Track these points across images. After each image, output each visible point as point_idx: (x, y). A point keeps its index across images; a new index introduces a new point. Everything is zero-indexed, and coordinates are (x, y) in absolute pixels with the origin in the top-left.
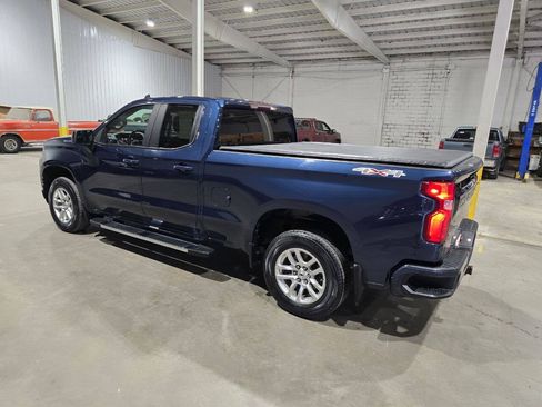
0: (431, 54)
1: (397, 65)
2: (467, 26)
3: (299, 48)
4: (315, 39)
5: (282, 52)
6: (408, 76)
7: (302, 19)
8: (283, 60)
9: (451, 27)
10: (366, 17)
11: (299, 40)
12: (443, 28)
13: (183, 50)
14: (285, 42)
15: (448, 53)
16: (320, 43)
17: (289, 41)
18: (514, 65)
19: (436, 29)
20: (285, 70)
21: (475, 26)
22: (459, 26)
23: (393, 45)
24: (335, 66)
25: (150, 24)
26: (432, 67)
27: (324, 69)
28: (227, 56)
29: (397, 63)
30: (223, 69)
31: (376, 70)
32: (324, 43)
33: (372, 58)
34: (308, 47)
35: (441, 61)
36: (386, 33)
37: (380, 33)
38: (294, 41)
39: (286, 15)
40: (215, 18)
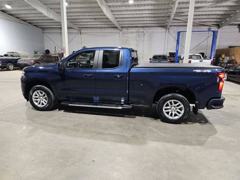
0: (137, 27)
1: (125, 31)
2: (152, 17)
3: (84, 22)
4: (92, 19)
5: (75, 24)
6: (129, 35)
7: (88, 10)
8: (76, 27)
9: (146, 17)
10: (116, 11)
11: (85, 19)
12: (143, 17)
13: (24, 20)
14: (78, 19)
15: (143, 27)
16: (94, 20)
17: (80, 19)
18: (166, 32)
19: (141, 17)
20: (77, 31)
21: (154, 17)
22: (149, 17)
23: (124, 23)
24: (99, 30)
25: (8, 7)
26: (138, 32)
27: (94, 31)
28: (47, 24)
29: (125, 30)
30: (44, 30)
31: (116, 33)
32: (96, 20)
33: (116, 28)
34: (88, 22)
35: (141, 30)
36: (122, 18)
37: (120, 18)
38: (83, 19)
39: (81, 8)
40: (46, 7)
